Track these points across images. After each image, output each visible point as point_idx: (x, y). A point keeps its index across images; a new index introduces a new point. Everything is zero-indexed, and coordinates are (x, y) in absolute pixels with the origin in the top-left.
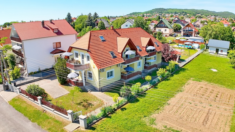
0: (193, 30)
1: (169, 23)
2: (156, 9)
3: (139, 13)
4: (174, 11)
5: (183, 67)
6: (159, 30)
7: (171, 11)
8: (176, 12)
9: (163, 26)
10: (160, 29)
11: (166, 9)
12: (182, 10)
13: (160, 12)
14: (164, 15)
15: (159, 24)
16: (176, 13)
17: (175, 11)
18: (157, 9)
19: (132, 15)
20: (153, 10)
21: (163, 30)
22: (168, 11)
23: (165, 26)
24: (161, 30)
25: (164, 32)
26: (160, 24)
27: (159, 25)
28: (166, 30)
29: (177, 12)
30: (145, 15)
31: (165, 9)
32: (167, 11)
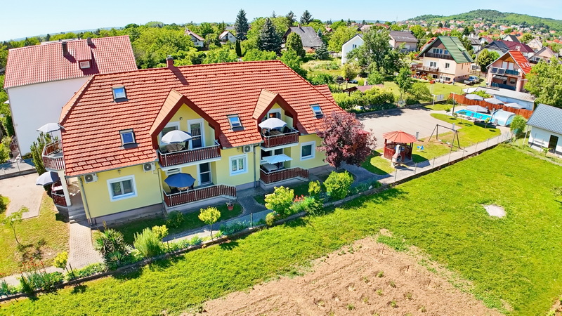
1: (463, 49)
2: (480, 12)
3: (439, 17)
4: (520, 20)
5: (397, 187)
6: (431, 63)
7: (515, 18)
8: (524, 23)
9: (443, 53)
10: (433, 62)
11: (503, 14)
12: (538, 20)
13: (487, 20)
14: (496, 27)
15: (433, 48)
16: (524, 25)
17: (523, 21)
18: (483, 11)
19: (421, 21)
20: (473, 14)
21: (440, 63)
22: (507, 18)
23: (448, 54)
24: (435, 63)
25: (442, 70)
26: (436, 49)
27: (431, 51)
28: (447, 65)
29: (528, 22)
30: (451, 22)
31: (500, 14)
32: (504, 19)
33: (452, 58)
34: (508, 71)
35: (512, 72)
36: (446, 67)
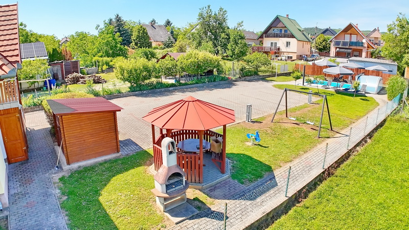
1: (301, 29)
6: (272, 44)
9: (283, 32)
10: (274, 42)
23: (288, 32)
27: (271, 31)
28: (288, 44)
34: (352, 43)
35: (357, 44)
36: (287, 46)
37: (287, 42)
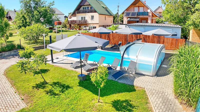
0: (148, 12)
23: (93, 9)
24: (84, 18)
25: (89, 21)
26: (85, 7)
27: (82, 9)
28: (92, 17)
33: (95, 12)
34: (139, 14)
35: (143, 14)
36: (92, 19)
37: (92, 16)
